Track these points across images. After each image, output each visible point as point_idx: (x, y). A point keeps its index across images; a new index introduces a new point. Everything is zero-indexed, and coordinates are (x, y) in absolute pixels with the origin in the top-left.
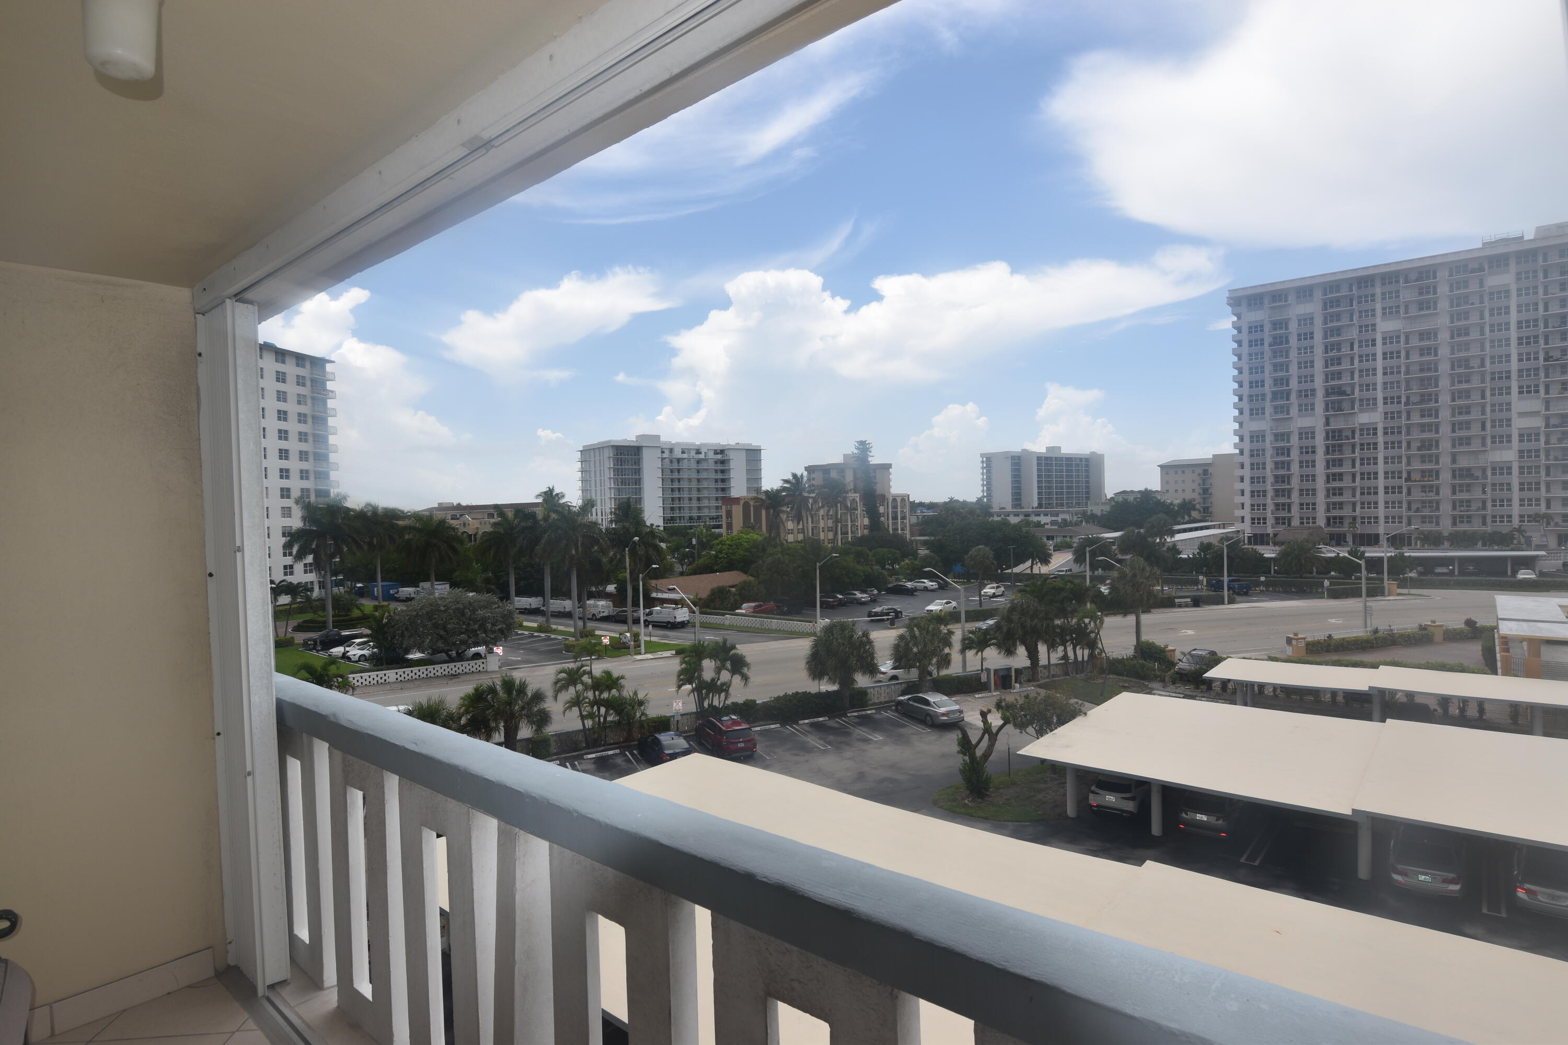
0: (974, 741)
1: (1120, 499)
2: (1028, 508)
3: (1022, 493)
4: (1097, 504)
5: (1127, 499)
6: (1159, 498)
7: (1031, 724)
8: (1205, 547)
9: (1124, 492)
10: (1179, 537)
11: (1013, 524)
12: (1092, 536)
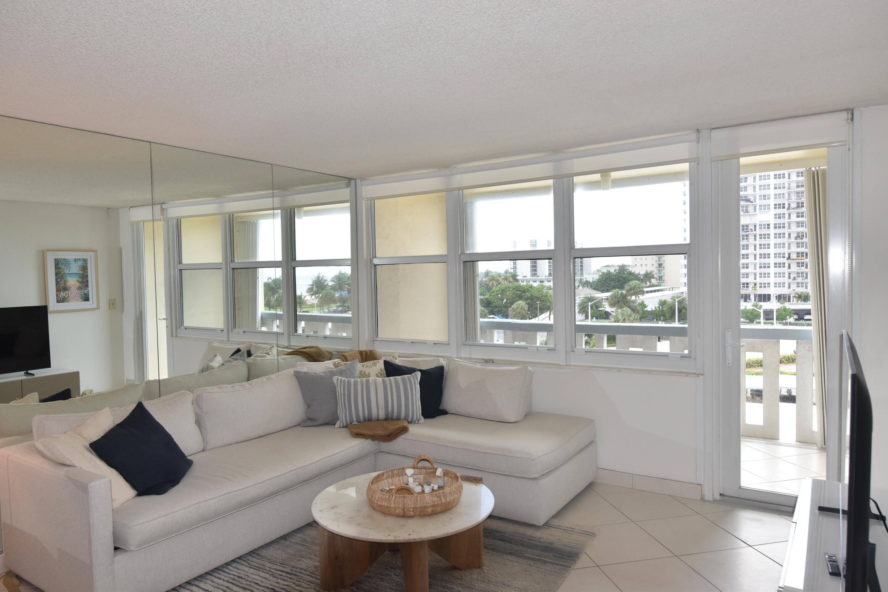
1: (605, 270)
2: (542, 277)
3: (537, 266)
4: (590, 274)
5: (610, 271)
6: (630, 270)
8: (663, 303)
9: (608, 266)
10: (647, 296)
11: (534, 287)
12: (589, 296)
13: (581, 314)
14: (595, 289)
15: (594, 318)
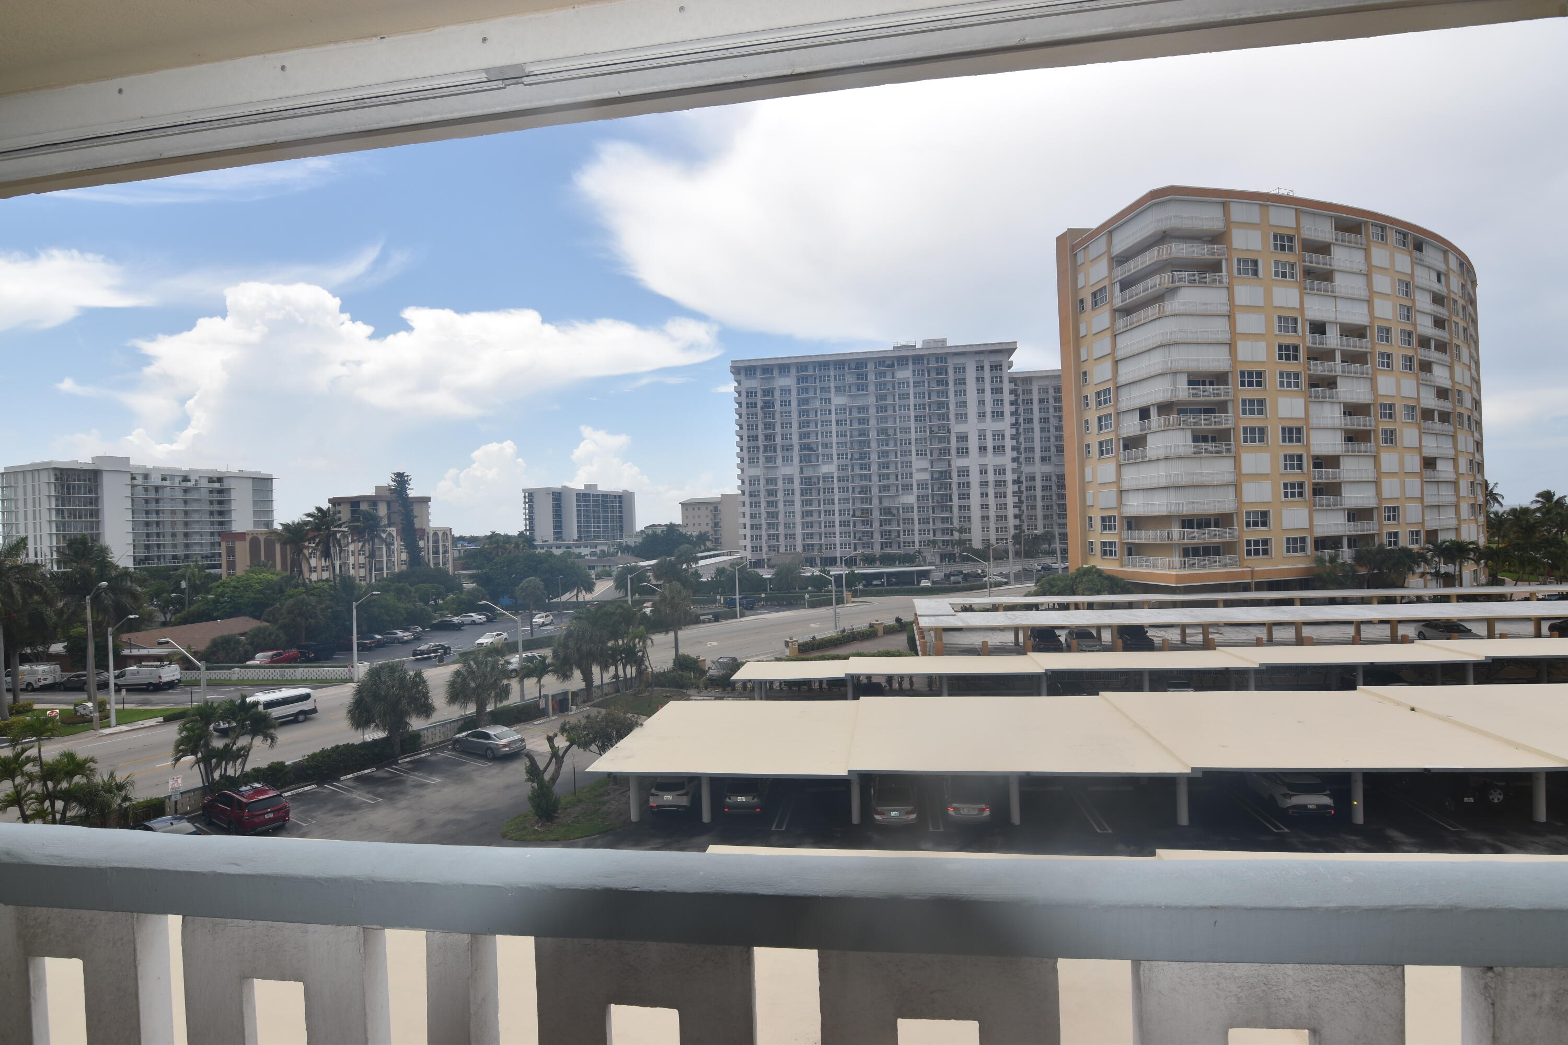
0: (542, 768)
1: (650, 532)
2: (569, 541)
3: (563, 527)
4: (631, 536)
5: (656, 532)
6: (680, 530)
7: (595, 742)
8: (720, 571)
9: (653, 526)
10: (700, 563)
11: (555, 556)
12: (628, 565)
13: (618, 591)
14: (637, 556)
15: (636, 594)
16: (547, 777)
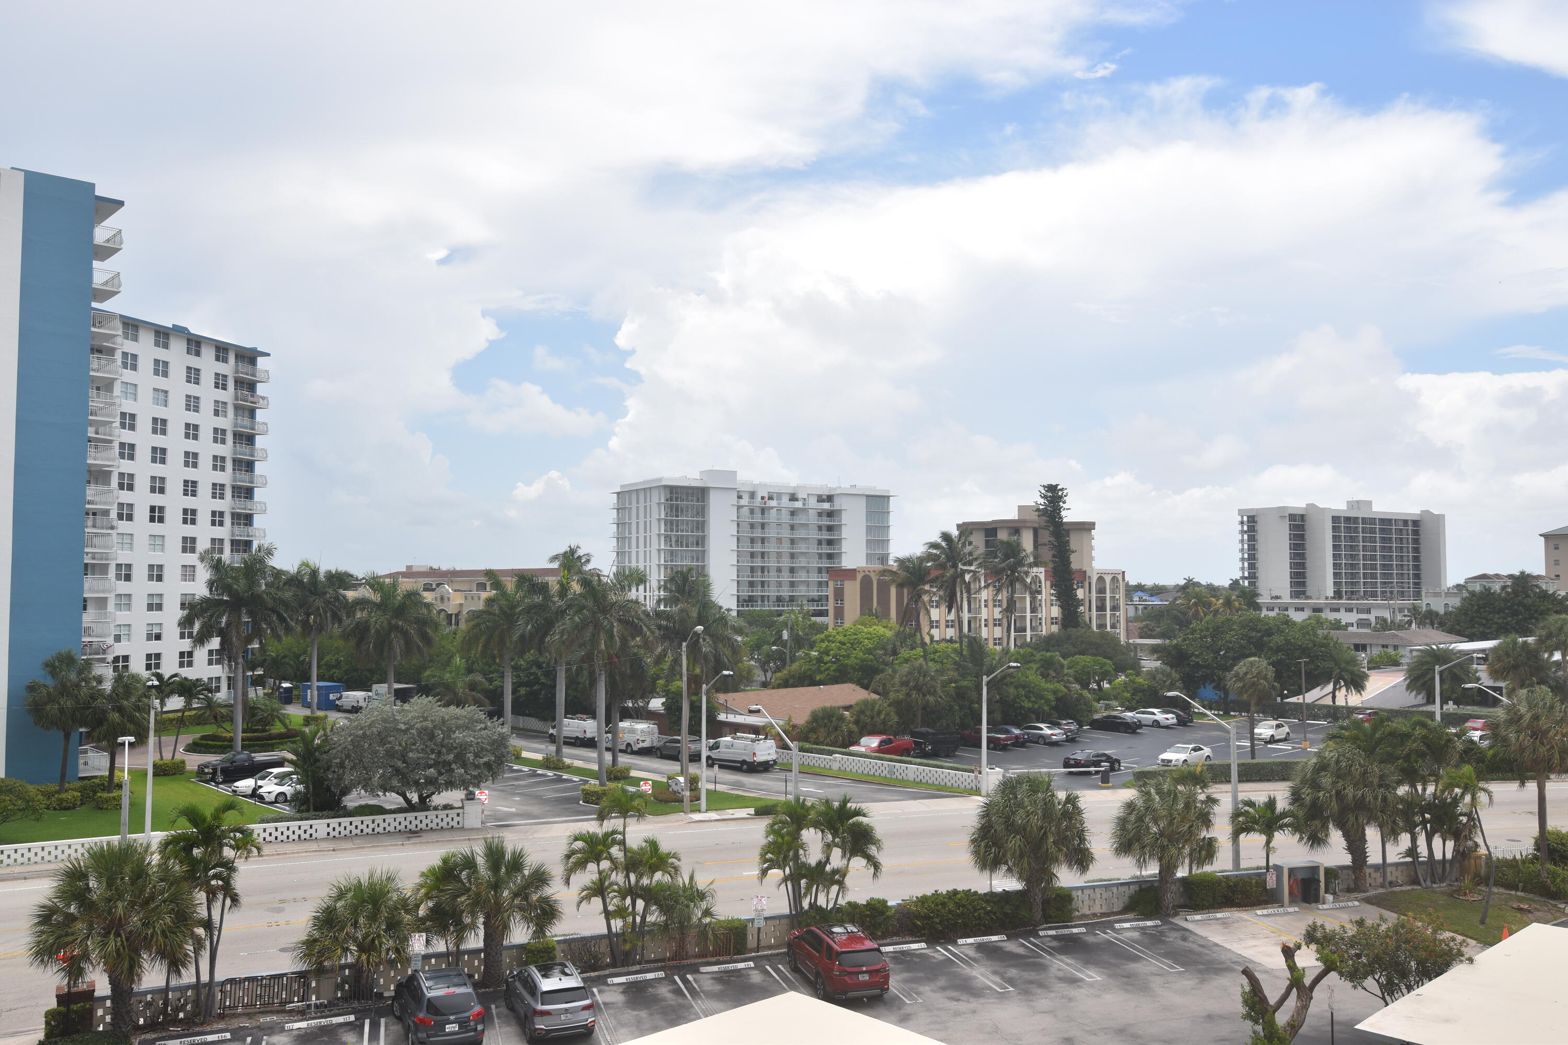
0: (1272, 999)
1: (1477, 588)
2: (1318, 599)
3: (1307, 575)
4: (1437, 595)
5: (1490, 588)
6: (1544, 587)
7: (1372, 973)
9: (1484, 577)
11: (1294, 623)
12: (1434, 647)
13: (1414, 692)
14: (1450, 631)
15: (1451, 703)
16: (1282, 1018)
